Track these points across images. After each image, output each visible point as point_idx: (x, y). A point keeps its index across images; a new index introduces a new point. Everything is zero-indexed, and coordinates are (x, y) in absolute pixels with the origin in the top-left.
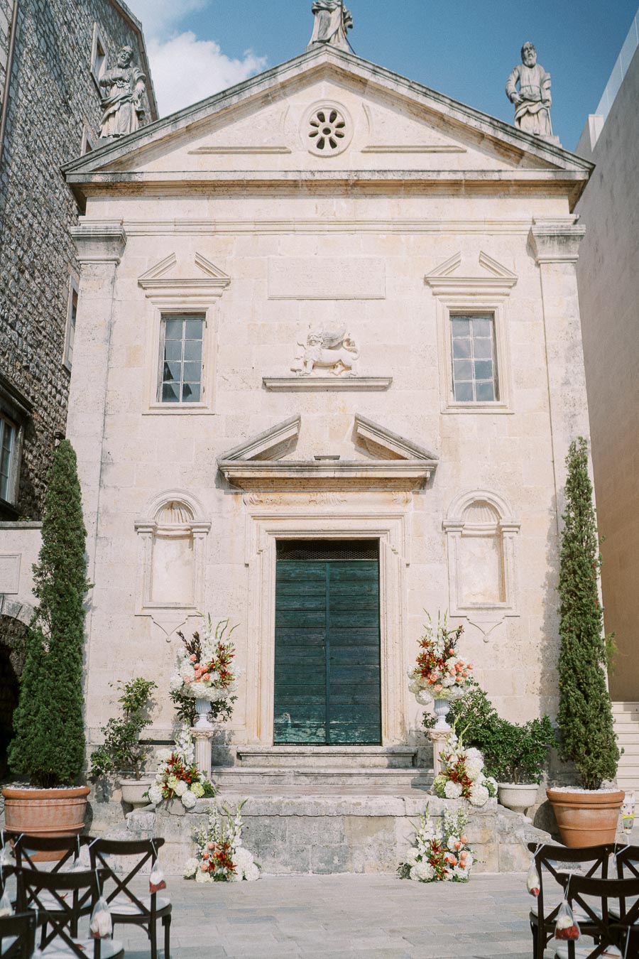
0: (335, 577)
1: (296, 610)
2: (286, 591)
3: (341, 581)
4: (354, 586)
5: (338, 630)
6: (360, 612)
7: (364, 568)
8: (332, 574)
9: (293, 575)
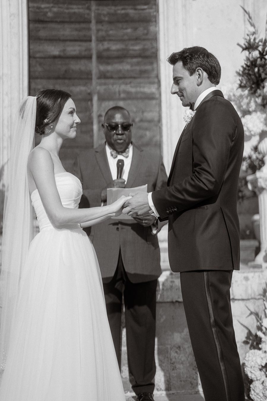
0: (103, 18)
1: (55, 57)
2: (42, 34)
3: (110, 22)
4: (126, 29)
5: (108, 81)
6: (135, 60)
7: (139, 7)
8: (99, 15)
9: (50, 14)
